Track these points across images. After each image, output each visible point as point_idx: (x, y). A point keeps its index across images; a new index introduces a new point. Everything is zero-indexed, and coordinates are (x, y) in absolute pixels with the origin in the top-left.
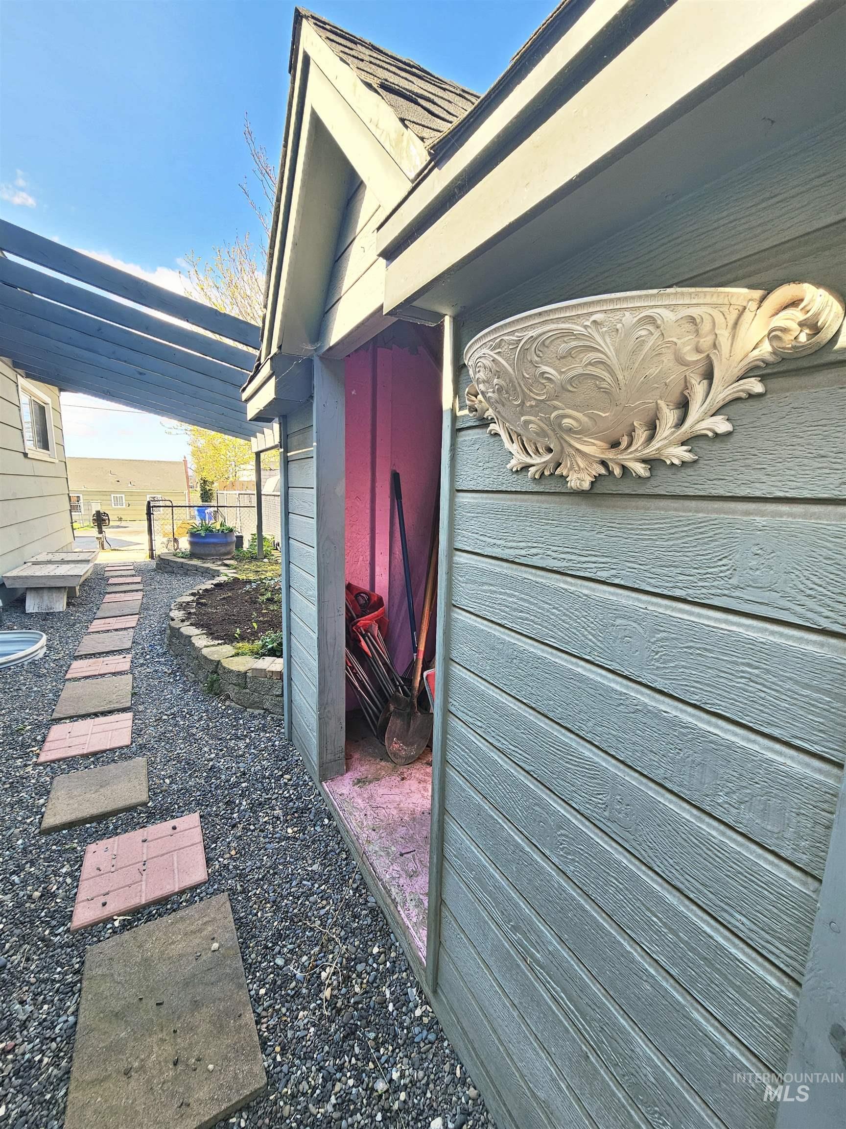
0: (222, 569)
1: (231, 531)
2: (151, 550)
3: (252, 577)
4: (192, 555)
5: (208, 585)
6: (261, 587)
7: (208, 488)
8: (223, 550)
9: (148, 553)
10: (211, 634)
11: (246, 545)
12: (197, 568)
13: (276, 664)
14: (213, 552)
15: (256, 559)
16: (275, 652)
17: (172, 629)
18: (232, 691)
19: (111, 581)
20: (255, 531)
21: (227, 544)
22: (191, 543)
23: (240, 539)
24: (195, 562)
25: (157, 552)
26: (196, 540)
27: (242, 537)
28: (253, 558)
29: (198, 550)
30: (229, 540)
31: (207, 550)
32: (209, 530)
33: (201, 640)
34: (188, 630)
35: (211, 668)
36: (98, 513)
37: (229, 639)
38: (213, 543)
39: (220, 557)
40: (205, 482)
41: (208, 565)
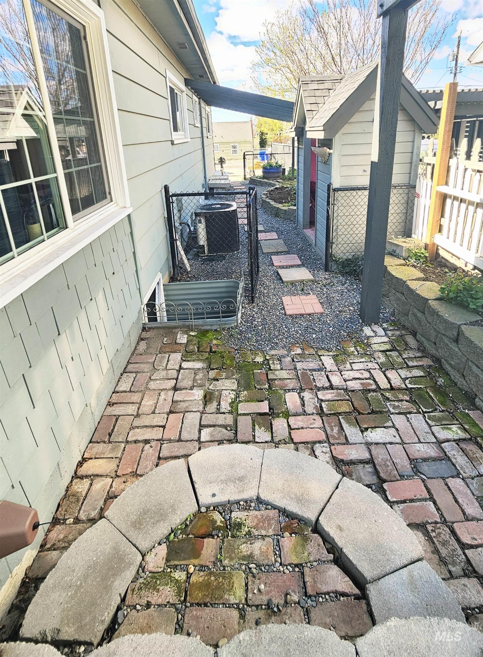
0: (277, 183)
1: (280, 166)
2: (245, 175)
3: (288, 186)
4: (264, 177)
5: (272, 188)
6: (292, 189)
7: (264, 137)
8: (276, 175)
9: (243, 177)
10: (275, 201)
11: (286, 173)
12: (266, 183)
13: (295, 208)
14: (272, 176)
15: (291, 180)
16: (295, 205)
17: (263, 200)
18: (282, 215)
19: (234, 188)
20: (291, 166)
21: (278, 172)
22: (263, 172)
23: (284, 169)
24: (265, 180)
25: (248, 176)
26: (265, 171)
27: (285, 169)
28: (290, 179)
29: (266, 175)
30: (279, 170)
31: (270, 175)
32: (271, 166)
33: (272, 203)
34: (268, 200)
35: (276, 209)
36: (221, 158)
37: (282, 203)
38: (273, 172)
39: (275, 178)
40: (262, 133)
41: (271, 182)
